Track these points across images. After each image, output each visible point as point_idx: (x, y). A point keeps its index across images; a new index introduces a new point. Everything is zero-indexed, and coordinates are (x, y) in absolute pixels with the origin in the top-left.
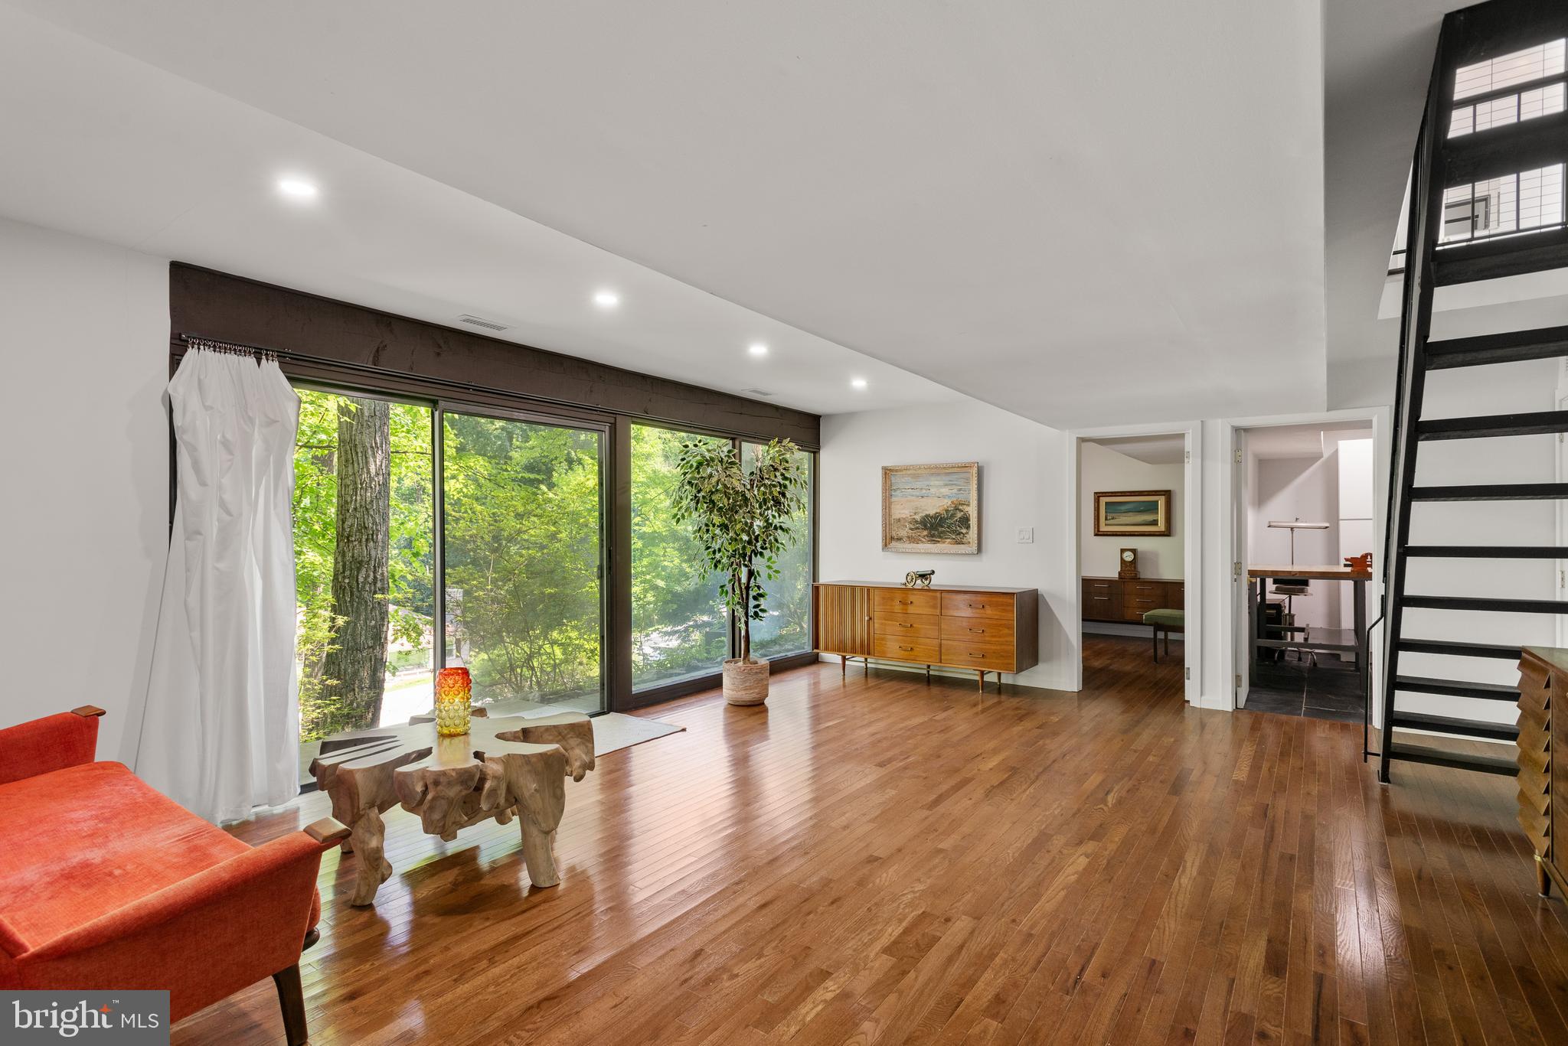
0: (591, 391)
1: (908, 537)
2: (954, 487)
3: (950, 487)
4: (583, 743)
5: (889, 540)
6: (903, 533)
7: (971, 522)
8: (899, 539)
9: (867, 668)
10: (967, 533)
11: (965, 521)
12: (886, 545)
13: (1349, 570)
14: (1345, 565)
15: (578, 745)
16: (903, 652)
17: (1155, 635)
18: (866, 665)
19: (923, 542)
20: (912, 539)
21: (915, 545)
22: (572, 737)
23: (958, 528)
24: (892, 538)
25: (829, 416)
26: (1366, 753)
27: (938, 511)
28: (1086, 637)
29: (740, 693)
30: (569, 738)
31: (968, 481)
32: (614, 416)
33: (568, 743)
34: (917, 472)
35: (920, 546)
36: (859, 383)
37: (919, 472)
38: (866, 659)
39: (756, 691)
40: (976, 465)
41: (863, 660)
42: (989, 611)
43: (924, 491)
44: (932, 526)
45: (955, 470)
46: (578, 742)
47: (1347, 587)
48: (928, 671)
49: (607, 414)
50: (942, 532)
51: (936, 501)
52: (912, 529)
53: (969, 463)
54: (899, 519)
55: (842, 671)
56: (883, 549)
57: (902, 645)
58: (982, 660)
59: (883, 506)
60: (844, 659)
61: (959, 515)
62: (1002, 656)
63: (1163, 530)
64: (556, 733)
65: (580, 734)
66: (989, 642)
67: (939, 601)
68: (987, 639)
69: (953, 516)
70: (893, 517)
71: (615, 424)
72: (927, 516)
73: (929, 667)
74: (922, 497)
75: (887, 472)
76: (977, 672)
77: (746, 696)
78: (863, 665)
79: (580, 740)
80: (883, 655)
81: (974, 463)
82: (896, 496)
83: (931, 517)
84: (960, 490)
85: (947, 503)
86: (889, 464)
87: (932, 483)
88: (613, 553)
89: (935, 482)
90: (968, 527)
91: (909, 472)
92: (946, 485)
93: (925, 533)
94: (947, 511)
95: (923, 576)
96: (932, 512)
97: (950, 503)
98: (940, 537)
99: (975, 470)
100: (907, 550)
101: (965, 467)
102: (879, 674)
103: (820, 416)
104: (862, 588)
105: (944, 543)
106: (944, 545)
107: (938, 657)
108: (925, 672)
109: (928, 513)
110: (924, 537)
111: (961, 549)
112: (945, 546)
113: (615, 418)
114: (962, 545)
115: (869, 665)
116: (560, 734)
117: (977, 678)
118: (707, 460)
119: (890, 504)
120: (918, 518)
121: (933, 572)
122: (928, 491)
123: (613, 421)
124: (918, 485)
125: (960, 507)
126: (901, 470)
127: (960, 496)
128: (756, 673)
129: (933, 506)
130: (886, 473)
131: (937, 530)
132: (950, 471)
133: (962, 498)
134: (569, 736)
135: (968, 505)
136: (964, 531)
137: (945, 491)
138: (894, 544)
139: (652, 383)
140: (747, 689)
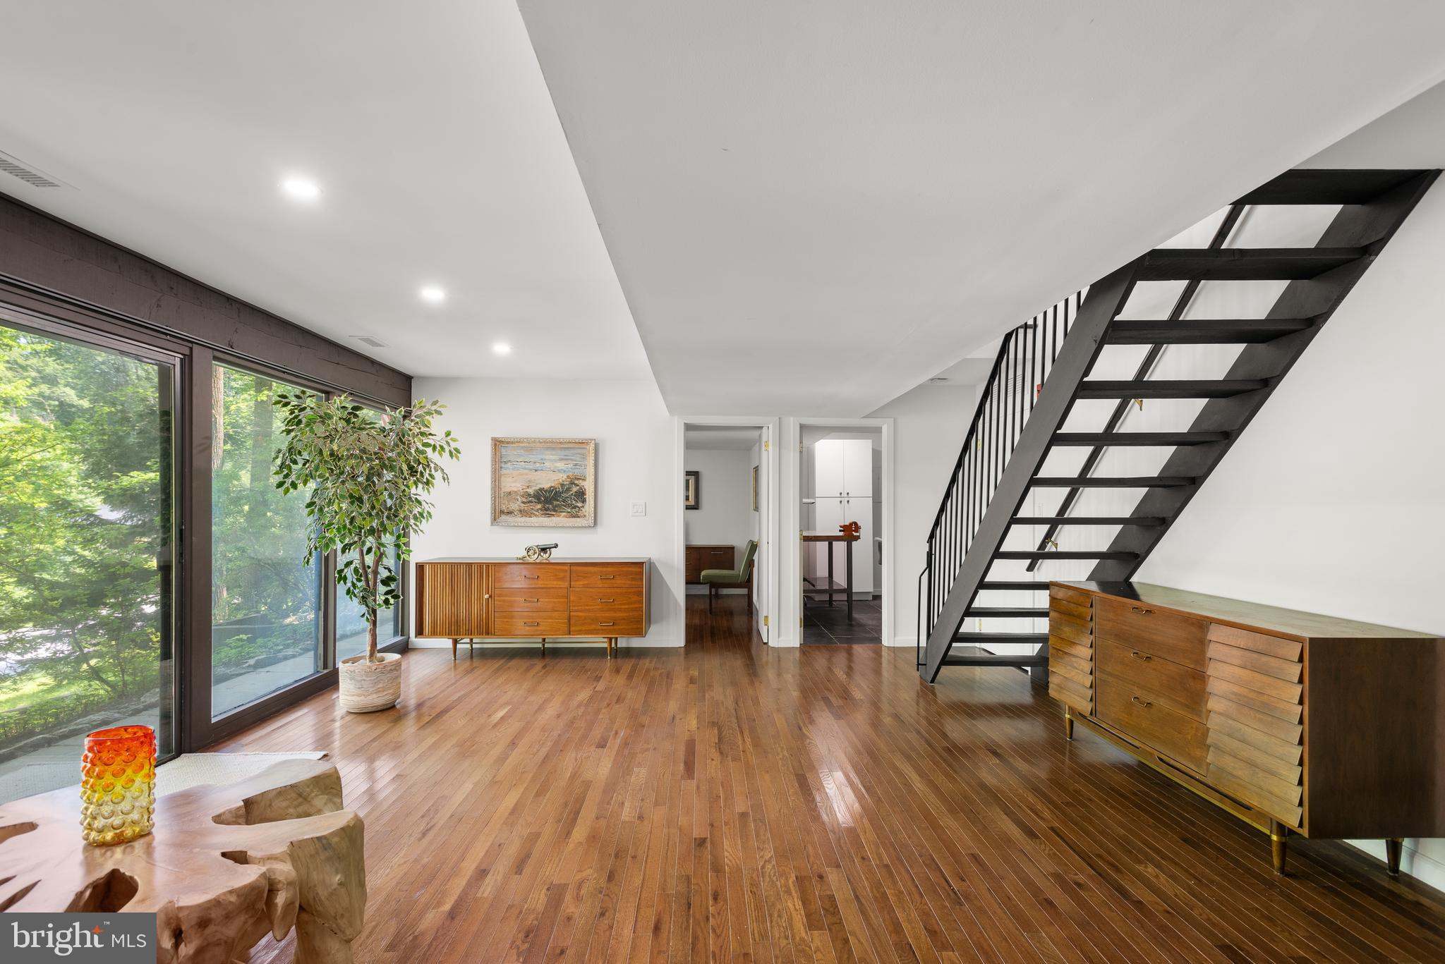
0: (159, 306)
1: (520, 511)
2: (570, 461)
3: (565, 462)
4: (330, 800)
5: (499, 514)
6: (514, 506)
7: (587, 496)
8: (509, 513)
9: (472, 649)
10: (583, 507)
11: (581, 495)
12: (495, 520)
13: (841, 534)
14: (840, 531)
15: (325, 804)
16: (528, 628)
17: (711, 592)
18: (472, 646)
19: (536, 516)
20: (523, 513)
21: (528, 519)
22: (316, 795)
23: (574, 502)
24: (502, 512)
25: (424, 379)
26: (918, 664)
27: (553, 485)
28: (688, 597)
29: (370, 698)
30: (313, 798)
31: (584, 457)
32: (190, 345)
33: (312, 805)
34: (529, 445)
35: (534, 519)
36: (502, 348)
37: (533, 445)
38: (471, 640)
39: (390, 691)
40: (593, 442)
41: (468, 640)
42: (619, 581)
43: (538, 465)
44: (546, 499)
45: (571, 445)
46: (324, 801)
47: (840, 547)
48: (544, 645)
49: (180, 342)
50: (556, 506)
51: (550, 476)
52: (524, 503)
53: (586, 440)
54: (510, 493)
55: (453, 655)
56: (492, 524)
57: (525, 620)
58: (612, 627)
59: (492, 478)
60: (455, 642)
61: (575, 489)
62: (632, 622)
63: (693, 504)
64: (294, 795)
65: (326, 789)
66: (620, 610)
67: (569, 573)
68: (617, 607)
69: (568, 490)
70: (503, 490)
71: (191, 356)
72: (541, 490)
73: (544, 640)
74: (536, 470)
75: (498, 443)
76: (606, 640)
77: (378, 700)
78: (468, 646)
79: (326, 797)
80: (507, 633)
81: (591, 439)
82: (506, 469)
83: (545, 491)
84: (576, 465)
85: (562, 477)
86: (499, 435)
87: (547, 457)
88: (187, 534)
89: (550, 456)
90: (584, 501)
91: (521, 445)
92: (562, 459)
93: (539, 506)
94: (562, 485)
95: (544, 550)
96: (546, 486)
97: (565, 477)
98: (555, 511)
99: (592, 446)
100: (520, 524)
101: (582, 443)
102: (486, 655)
103: (412, 377)
104: (480, 565)
105: (559, 516)
106: (558, 519)
107: (566, 629)
108: (540, 645)
109: (542, 486)
110: (537, 510)
111: (578, 522)
112: (561, 519)
113: (191, 349)
114: (578, 519)
115: (474, 646)
116: (300, 795)
117: (606, 645)
118: (321, 417)
119: (500, 476)
120: (531, 491)
121: (556, 546)
122: (542, 465)
123: (187, 352)
124: (532, 458)
125: (576, 482)
126: (513, 443)
127: (576, 471)
128: (391, 670)
129: (547, 480)
130: (495, 445)
131: (551, 503)
132: (566, 446)
133: (577, 472)
134: (313, 794)
135: (584, 480)
136: (580, 505)
137: (561, 465)
138: (504, 517)
139: (238, 309)
140: (379, 691)
